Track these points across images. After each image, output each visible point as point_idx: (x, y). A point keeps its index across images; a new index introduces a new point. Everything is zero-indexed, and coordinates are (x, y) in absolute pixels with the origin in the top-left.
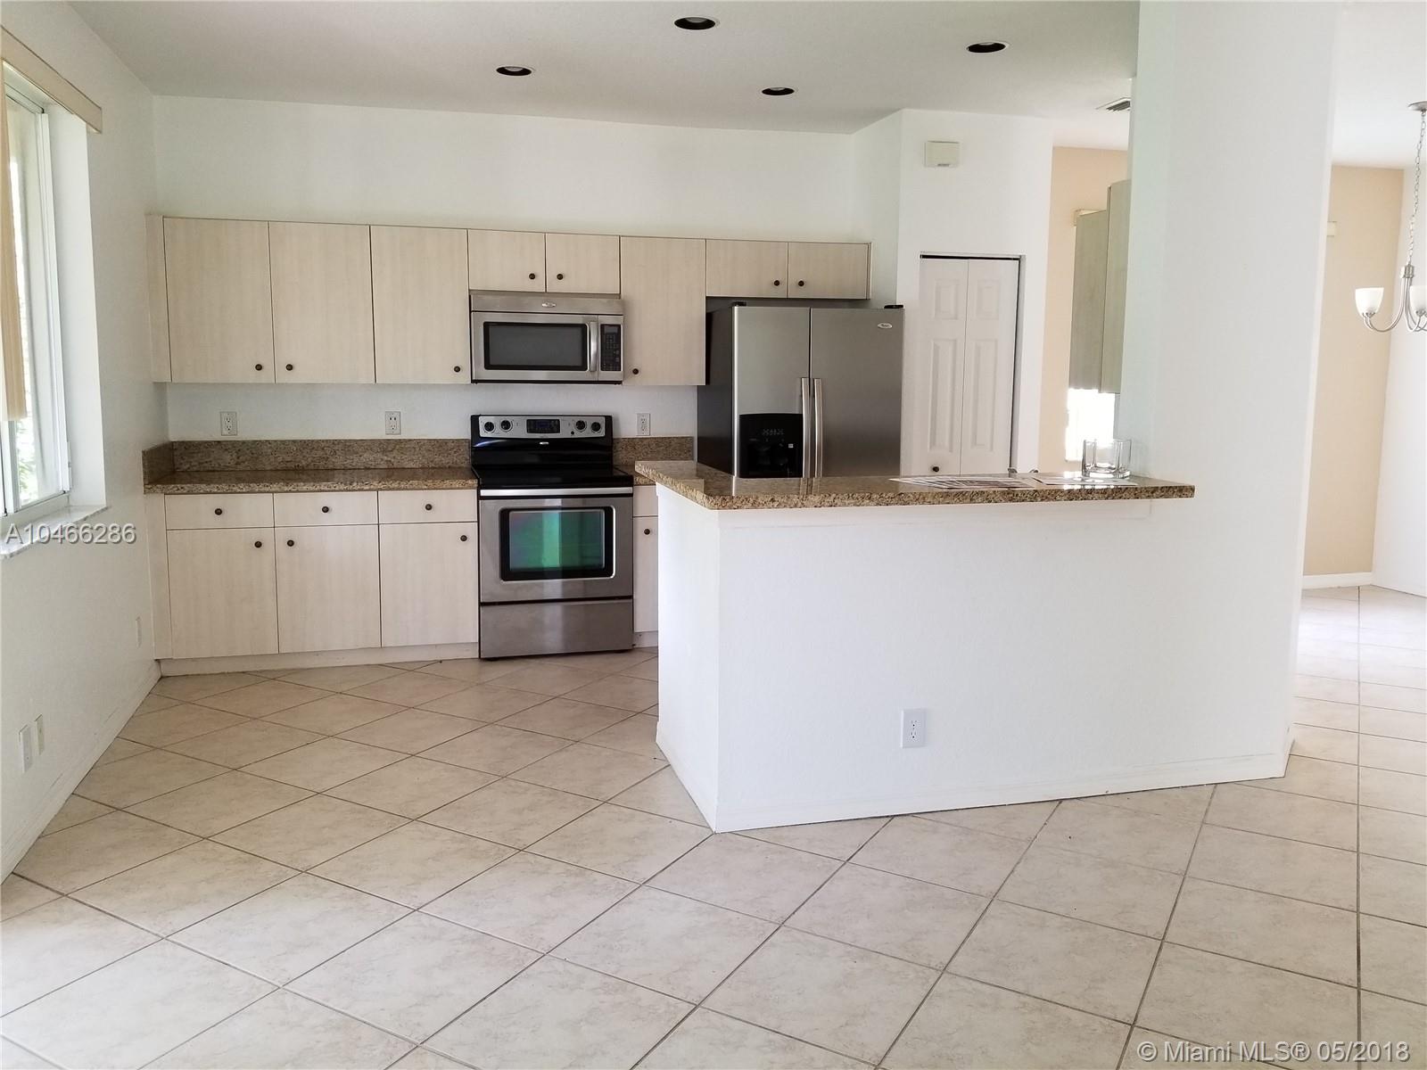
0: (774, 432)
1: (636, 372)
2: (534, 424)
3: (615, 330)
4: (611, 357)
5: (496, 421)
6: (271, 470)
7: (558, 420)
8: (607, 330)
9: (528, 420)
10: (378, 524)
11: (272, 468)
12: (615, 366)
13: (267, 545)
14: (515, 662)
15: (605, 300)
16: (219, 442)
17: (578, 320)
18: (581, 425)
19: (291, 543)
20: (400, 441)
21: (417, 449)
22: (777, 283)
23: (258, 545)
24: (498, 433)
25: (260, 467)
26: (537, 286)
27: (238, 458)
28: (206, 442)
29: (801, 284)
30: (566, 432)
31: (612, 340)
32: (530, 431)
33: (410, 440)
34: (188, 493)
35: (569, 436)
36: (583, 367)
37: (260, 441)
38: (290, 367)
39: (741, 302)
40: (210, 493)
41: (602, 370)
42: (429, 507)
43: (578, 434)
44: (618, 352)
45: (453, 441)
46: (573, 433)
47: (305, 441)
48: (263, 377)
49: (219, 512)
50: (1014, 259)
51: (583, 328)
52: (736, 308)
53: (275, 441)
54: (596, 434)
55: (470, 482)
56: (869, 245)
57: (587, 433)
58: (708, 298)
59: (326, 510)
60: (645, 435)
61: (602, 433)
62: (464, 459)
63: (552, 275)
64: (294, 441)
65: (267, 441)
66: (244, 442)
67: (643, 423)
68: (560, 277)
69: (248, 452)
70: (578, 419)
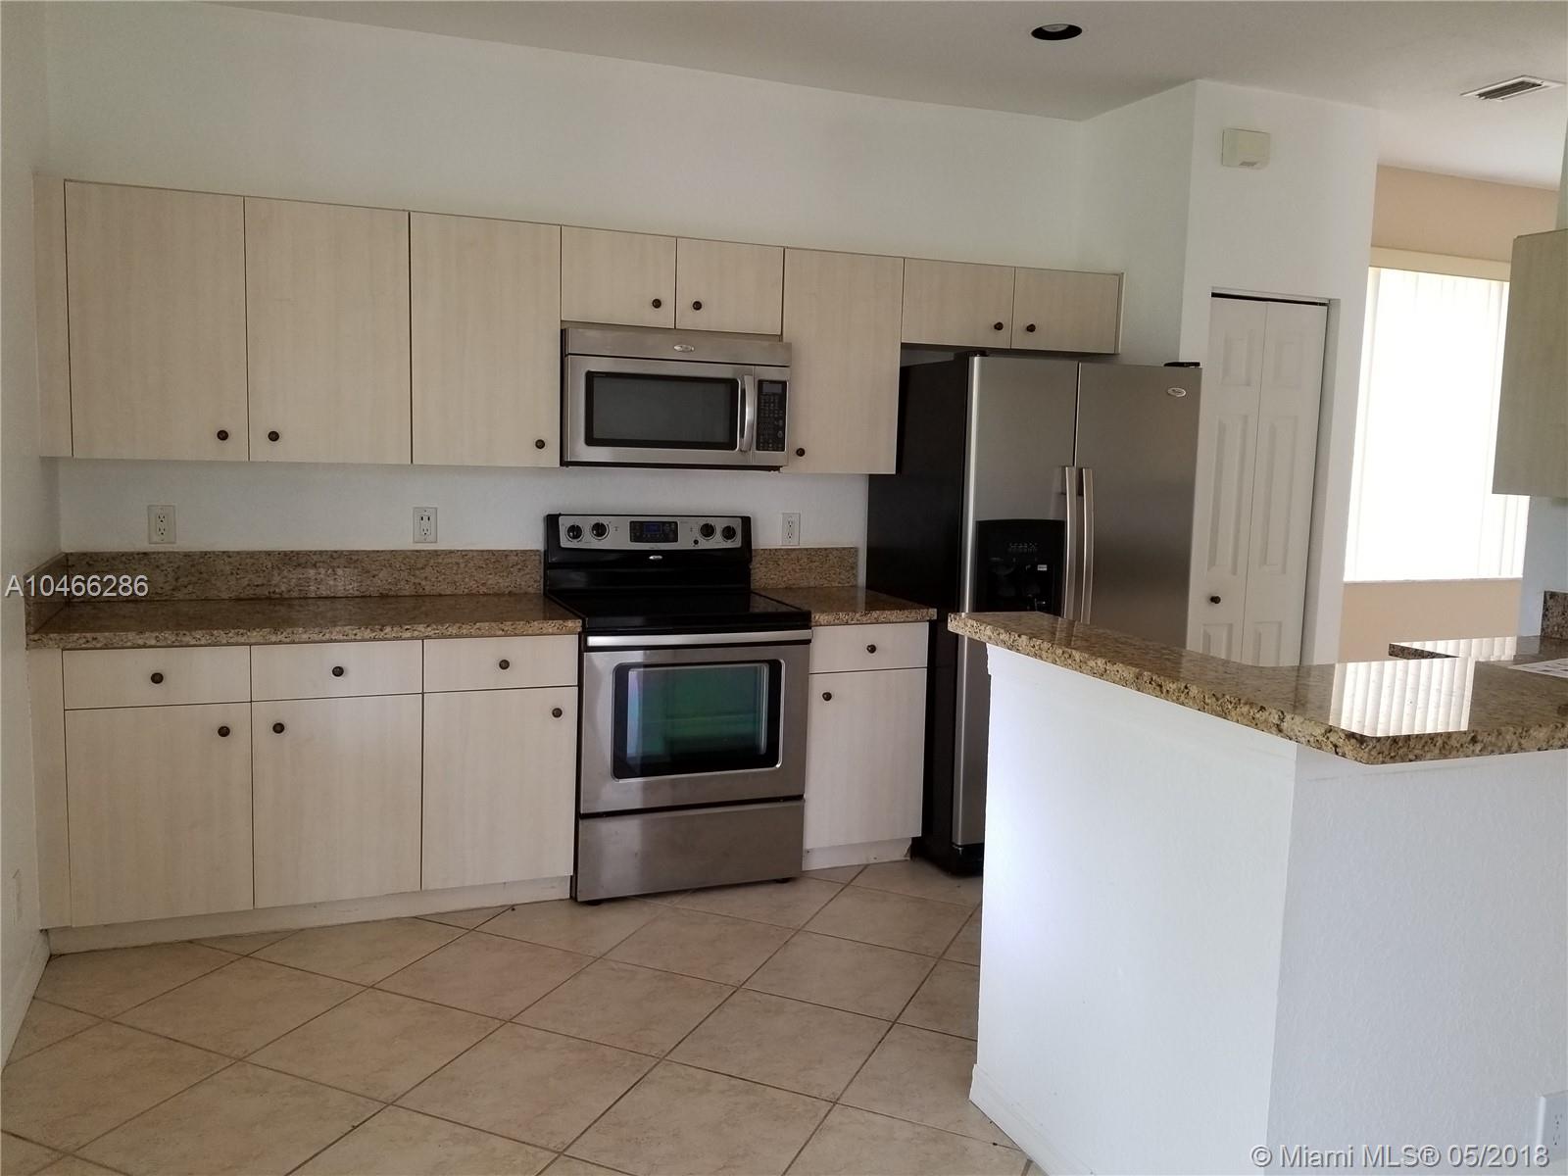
0: (1023, 547)
1: (801, 452)
2: (641, 529)
3: (778, 389)
4: (772, 432)
5: (586, 525)
6: (230, 599)
7: (676, 523)
8: (766, 388)
9: (631, 522)
10: (423, 693)
11: (233, 595)
12: (778, 444)
13: (240, 732)
15: (766, 344)
16: (145, 554)
17: (725, 372)
18: (708, 531)
19: (279, 728)
20: (436, 553)
21: (462, 566)
22: (999, 327)
23: (224, 732)
24: (589, 541)
25: (212, 594)
26: (662, 318)
27: (177, 580)
28: (123, 554)
29: (1031, 328)
30: (686, 541)
31: (774, 401)
32: (635, 538)
33: (451, 552)
34: (106, 647)
35: (690, 546)
36: (731, 445)
37: (214, 552)
38: (274, 436)
39: (983, 352)
40: (145, 646)
41: (758, 449)
42: (504, 665)
43: (705, 544)
44: (781, 422)
45: (517, 553)
46: (696, 542)
47: (285, 554)
48: (231, 450)
49: (157, 678)
50: (1321, 304)
51: (731, 384)
52: (976, 359)
53: (238, 553)
54: (728, 544)
55: (570, 624)
56: (1120, 276)
57: (717, 542)
58: (904, 346)
59: (338, 672)
60: (793, 544)
61: (736, 543)
62: (532, 580)
63: (686, 303)
64: (268, 554)
65: (224, 552)
66: (187, 555)
67: (790, 525)
68: (697, 306)
69: (193, 570)
70: (703, 521)
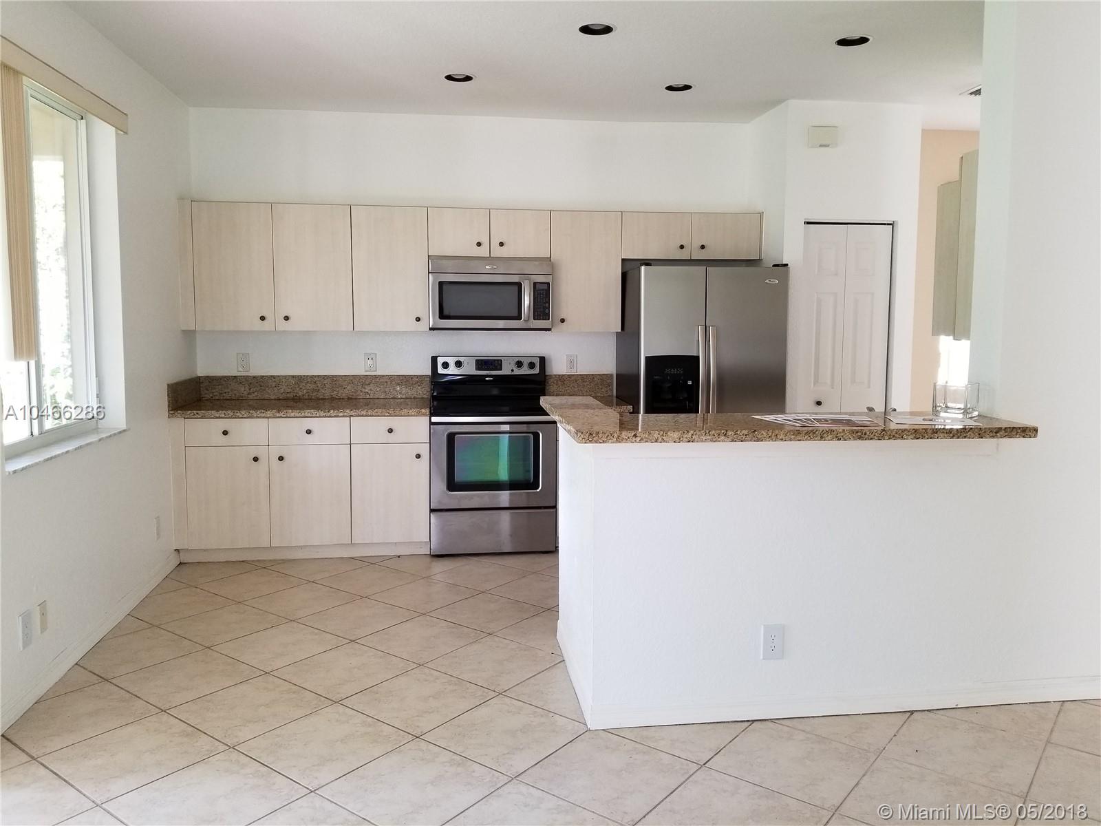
0: (674, 371)
1: (563, 321)
2: (482, 364)
3: (545, 287)
4: (542, 308)
5: (451, 361)
6: (275, 399)
7: (501, 360)
8: (538, 287)
9: (476, 360)
10: (350, 444)
11: (276, 397)
12: (546, 317)
13: (263, 460)
14: (459, 558)
15: (537, 263)
16: (235, 376)
17: (515, 279)
18: (519, 364)
19: (281, 459)
20: (375, 377)
21: (389, 383)
22: (682, 247)
23: (256, 459)
24: (452, 370)
25: (266, 396)
26: (483, 252)
27: (250, 389)
28: (225, 377)
29: (703, 247)
30: (506, 370)
31: (543, 296)
32: (478, 368)
33: (383, 376)
34: (202, 418)
35: (509, 373)
36: (519, 317)
37: (267, 376)
38: (287, 318)
39: (647, 263)
40: (219, 418)
41: (534, 319)
42: (390, 431)
43: (517, 372)
44: (547, 305)
45: (417, 376)
46: (512, 370)
47: (301, 377)
48: (266, 326)
49: (225, 433)
50: (888, 224)
51: (519, 285)
52: (643, 268)
53: (279, 376)
54: (532, 372)
55: (423, 411)
56: (761, 214)
57: (525, 371)
58: (623, 260)
59: (309, 432)
60: (573, 372)
61: (536, 371)
62: (424, 391)
63: (495, 243)
64: (293, 377)
65: (272, 376)
66: (254, 377)
67: (571, 362)
68: (501, 244)
69: (257, 384)
70: (517, 359)
